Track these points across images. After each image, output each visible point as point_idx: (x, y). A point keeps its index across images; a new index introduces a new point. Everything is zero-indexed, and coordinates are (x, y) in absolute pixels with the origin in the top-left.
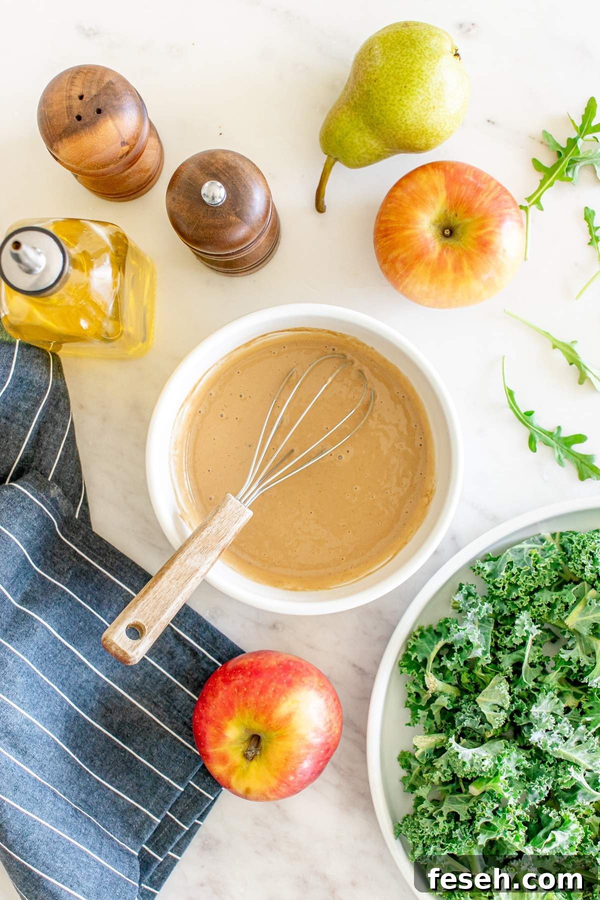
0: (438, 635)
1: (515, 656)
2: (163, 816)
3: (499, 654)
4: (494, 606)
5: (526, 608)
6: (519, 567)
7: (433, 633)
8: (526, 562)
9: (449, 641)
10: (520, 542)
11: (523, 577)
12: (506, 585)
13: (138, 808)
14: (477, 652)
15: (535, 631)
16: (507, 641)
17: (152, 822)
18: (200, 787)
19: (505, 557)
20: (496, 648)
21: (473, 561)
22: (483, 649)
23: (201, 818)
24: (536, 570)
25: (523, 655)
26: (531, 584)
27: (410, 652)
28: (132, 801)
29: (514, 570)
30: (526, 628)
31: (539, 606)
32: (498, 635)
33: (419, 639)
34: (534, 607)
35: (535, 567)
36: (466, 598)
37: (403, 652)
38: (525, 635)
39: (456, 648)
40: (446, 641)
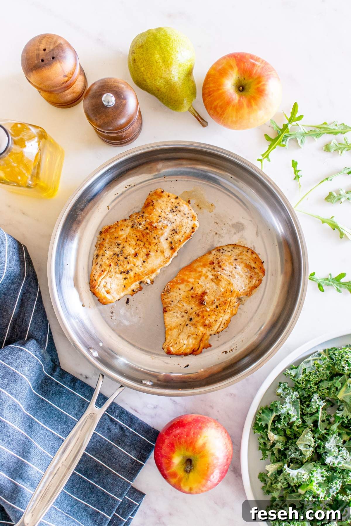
0: (272, 411)
1: (314, 418)
3: (305, 418)
4: (299, 393)
5: (316, 392)
6: (310, 371)
7: (268, 409)
8: (313, 368)
9: (278, 413)
10: (308, 357)
11: (312, 376)
12: (304, 381)
14: (293, 419)
15: (323, 404)
16: (308, 410)
19: (301, 366)
20: (303, 414)
21: (285, 370)
22: (297, 417)
24: (319, 372)
25: (318, 417)
26: (317, 379)
27: (258, 422)
29: (307, 373)
30: (318, 403)
31: (322, 390)
32: (303, 407)
33: (262, 414)
34: (320, 391)
35: (318, 370)
36: (283, 390)
37: (254, 422)
38: (318, 407)
39: (282, 418)
40: (277, 414)
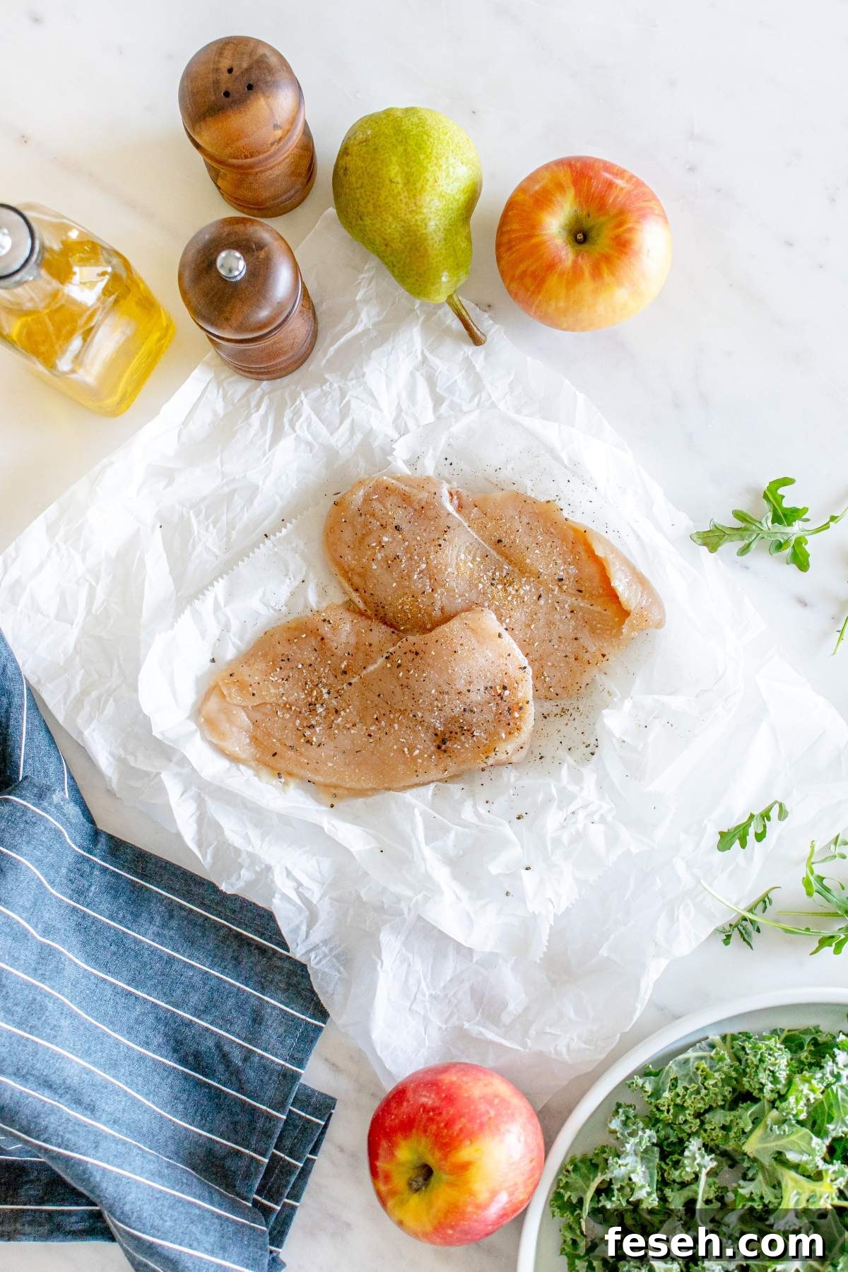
0: (595, 1167)
1: (686, 1193)
2: (269, 1154)
3: (668, 1192)
4: (657, 1131)
5: (696, 1134)
6: (686, 1084)
7: (588, 1163)
8: (693, 1077)
9: (607, 1177)
10: (684, 1049)
11: (690, 1097)
12: (671, 1107)
13: (239, 1151)
14: (640, 1194)
15: (709, 1162)
16: (676, 1174)
17: (258, 1162)
18: (306, 1113)
19: (668, 1072)
20: (663, 1183)
21: (630, 1076)
22: (648, 1189)
23: (314, 1151)
24: (706, 1088)
25: (697, 1193)
26: (699, 1106)
27: (562, 1191)
28: (229, 1144)
29: (680, 1090)
30: (699, 1160)
31: (712, 1129)
32: (664, 1166)
33: (572, 1173)
34: (705, 1131)
36: (625, 1124)
37: (554, 1189)
38: (698, 1169)
39: (615, 1187)
40: (603, 1177)
